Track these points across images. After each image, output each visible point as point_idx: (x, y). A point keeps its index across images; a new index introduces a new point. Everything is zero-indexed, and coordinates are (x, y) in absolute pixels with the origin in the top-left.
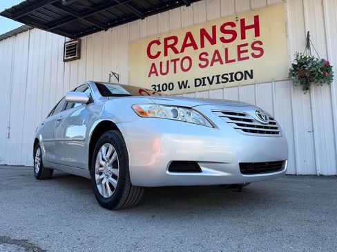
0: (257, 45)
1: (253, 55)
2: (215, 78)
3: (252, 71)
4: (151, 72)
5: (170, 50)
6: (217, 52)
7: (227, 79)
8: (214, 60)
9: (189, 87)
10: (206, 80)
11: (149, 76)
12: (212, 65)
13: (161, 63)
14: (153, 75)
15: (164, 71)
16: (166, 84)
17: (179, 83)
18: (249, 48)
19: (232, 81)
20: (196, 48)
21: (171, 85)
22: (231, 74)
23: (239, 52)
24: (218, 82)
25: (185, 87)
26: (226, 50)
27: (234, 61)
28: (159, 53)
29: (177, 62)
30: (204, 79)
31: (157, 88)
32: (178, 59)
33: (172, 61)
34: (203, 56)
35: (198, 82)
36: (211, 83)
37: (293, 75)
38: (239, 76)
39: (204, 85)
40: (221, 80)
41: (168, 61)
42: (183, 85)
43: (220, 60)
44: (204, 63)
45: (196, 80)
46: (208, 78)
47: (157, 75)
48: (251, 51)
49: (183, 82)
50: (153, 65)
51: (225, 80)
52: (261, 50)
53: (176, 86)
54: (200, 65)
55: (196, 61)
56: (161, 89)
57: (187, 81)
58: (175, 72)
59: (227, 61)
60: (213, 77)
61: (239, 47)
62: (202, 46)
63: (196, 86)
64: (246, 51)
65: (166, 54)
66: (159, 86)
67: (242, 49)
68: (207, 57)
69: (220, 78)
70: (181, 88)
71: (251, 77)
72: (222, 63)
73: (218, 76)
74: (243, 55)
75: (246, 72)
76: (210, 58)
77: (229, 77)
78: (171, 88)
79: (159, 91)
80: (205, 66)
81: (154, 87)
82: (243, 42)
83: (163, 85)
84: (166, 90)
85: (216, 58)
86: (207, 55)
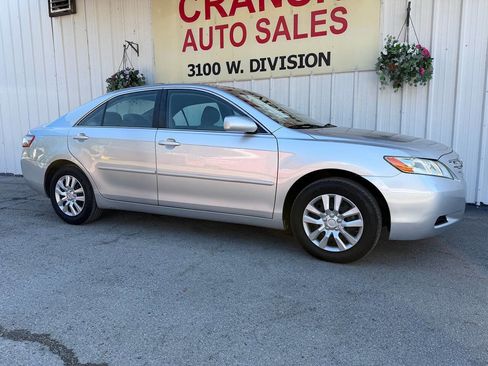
0: (339, 14)
1: (332, 29)
2: (279, 61)
3: (329, 53)
4: (186, 45)
5: (213, 10)
6: (282, 20)
7: (295, 63)
8: (277, 33)
9: (242, 72)
10: (266, 62)
11: (184, 50)
12: (274, 40)
13: (201, 30)
14: (190, 49)
15: (206, 43)
16: (208, 64)
17: (228, 63)
18: (327, 17)
19: (301, 66)
20: (252, 10)
21: (216, 66)
22: (301, 56)
23: (314, 23)
24: (283, 68)
25: (237, 72)
26: (296, 17)
27: (305, 36)
28: (198, 14)
29: (225, 30)
30: (263, 60)
31: (196, 70)
32: (226, 26)
33: (217, 28)
35: (255, 65)
36: (273, 68)
37: (381, 68)
38: (311, 60)
39: (263, 70)
40: (286, 64)
41: (211, 28)
42: (234, 68)
43: (286, 32)
44: (263, 36)
45: (252, 61)
46: (269, 59)
47: (196, 49)
48: (330, 22)
49: (233, 63)
50: (190, 33)
51: (292, 65)
52: (344, 22)
53: (224, 68)
54: (258, 38)
55: (252, 32)
56: (202, 72)
57: (239, 62)
58: (222, 46)
59: (297, 36)
60: (277, 58)
61: (314, 14)
62: (262, 8)
63: (252, 70)
64: (323, 22)
65: (208, 16)
66: (199, 66)
67: (318, 18)
68: (267, 27)
69: (286, 60)
70: (230, 72)
71: (328, 63)
72: (288, 38)
73: (283, 58)
74: (318, 29)
75: (321, 55)
76: (272, 28)
77: (298, 60)
78: (216, 71)
79: (199, 74)
80: (266, 40)
81: (191, 68)
82: (320, 7)
83: (205, 66)
84: (209, 74)
85: (281, 29)
86: (268, 23)
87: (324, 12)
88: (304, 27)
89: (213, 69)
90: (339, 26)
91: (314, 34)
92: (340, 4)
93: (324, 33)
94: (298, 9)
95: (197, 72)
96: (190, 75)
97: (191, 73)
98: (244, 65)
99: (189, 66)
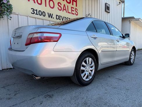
2: (64, 18)
6: (64, 5)
9: (53, 18)
11: (29, 0)
12: (63, 11)
14: (32, 1)
15: (39, 2)
16: (40, 11)
17: (48, 13)
21: (44, 13)
25: (52, 18)
26: (68, 6)
27: (70, 13)
30: (60, 16)
31: (35, 12)
34: (59, 4)
35: (58, 17)
36: (63, 20)
39: (60, 20)
42: (50, 16)
43: (65, 10)
44: (60, 8)
45: (57, 15)
46: (62, 16)
47: (35, 3)
49: (50, 14)
53: (47, 15)
54: (58, 8)
55: (56, 6)
56: (38, 13)
57: (52, 14)
58: (46, 6)
60: (64, 17)
63: (57, 19)
64: (74, 11)
66: (36, 10)
67: (73, 9)
69: (66, 18)
70: (49, 17)
72: (67, 12)
73: (65, 18)
78: (44, 15)
79: (37, 14)
80: (60, 10)
81: (33, 10)
82: (73, 6)
83: (39, 11)
84: (41, 15)
85: (65, 8)
86: (61, 5)
87: (73, 8)
88: (70, 11)
89: (43, 14)
90: (77, 14)
91: (72, 13)
92: (76, 8)
93: (74, 14)
94: (68, 4)
95: (36, 13)
96: (32, 13)
97: (33, 12)
98: (54, 16)
99: (32, 9)
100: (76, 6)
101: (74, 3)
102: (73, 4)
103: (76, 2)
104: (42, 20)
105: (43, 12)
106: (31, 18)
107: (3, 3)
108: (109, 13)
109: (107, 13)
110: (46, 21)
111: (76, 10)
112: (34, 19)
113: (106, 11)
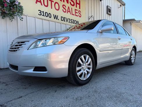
2: (69, 19)
4: (37, 1)
6: (69, 7)
7: (72, 22)
9: (58, 19)
11: (36, 3)
12: (67, 13)
14: (39, 3)
15: (46, 4)
17: (54, 15)
19: (73, 23)
22: (73, 20)
24: (69, 22)
25: (57, 19)
27: (74, 15)
30: (65, 18)
31: (42, 13)
32: (53, 2)
34: (64, 7)
36: (67, 21)
38: (75, 22)
39: (65, 21)
42: (56, 17)
43: (70, 12)
44: (64, 10)
45: (62, 17)
47: (42, 5)
49: (56, 15)
51: (71, 22)
53: (52, 16)
55: (61, 8)
56: (44, 15)
57: (58, 16)
58: (52, 8)
62: (64, 1)
63: (61, 20)
64: (77, 13)
66: (43, 12)
67: (76, 11)
70: (55, 18)
72: (71, 14)
75: (77, 21)
77: (73, 21)
78: (50, 17)
79: (43, 15)
80: (65, 12)
81: (40, 12)
82: (76, 9)
83: (46, 13)
84: (47, 16)
85: (69, 10)
86: (66, 7)
87: (77, 10)
88: (74, 13)
89: (49, 15)
90: (80, 15)
92: (80, 10)
93: (77, 16)
94: (72, 7)
95: (42, 14)
96: (39, 14)
97: (40, 14)
98: (59, 18)
99: (39, 10)
100: (80, 8)
101: (78, 5)
102: (76, 7)
103: (79, 4)
104: (48, 22)
105: (49, 14)
106: (38, 19)
107: (15, 5)
108: (111, 15)
109: (108, 15)
110: (52, 22)
111: (80, 12)
112: (41, 20)
113: (107, 13)
